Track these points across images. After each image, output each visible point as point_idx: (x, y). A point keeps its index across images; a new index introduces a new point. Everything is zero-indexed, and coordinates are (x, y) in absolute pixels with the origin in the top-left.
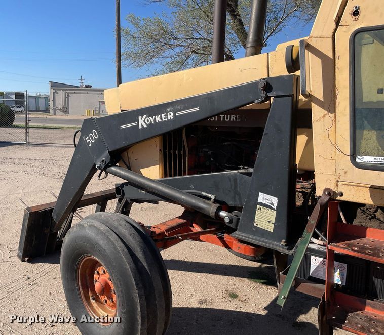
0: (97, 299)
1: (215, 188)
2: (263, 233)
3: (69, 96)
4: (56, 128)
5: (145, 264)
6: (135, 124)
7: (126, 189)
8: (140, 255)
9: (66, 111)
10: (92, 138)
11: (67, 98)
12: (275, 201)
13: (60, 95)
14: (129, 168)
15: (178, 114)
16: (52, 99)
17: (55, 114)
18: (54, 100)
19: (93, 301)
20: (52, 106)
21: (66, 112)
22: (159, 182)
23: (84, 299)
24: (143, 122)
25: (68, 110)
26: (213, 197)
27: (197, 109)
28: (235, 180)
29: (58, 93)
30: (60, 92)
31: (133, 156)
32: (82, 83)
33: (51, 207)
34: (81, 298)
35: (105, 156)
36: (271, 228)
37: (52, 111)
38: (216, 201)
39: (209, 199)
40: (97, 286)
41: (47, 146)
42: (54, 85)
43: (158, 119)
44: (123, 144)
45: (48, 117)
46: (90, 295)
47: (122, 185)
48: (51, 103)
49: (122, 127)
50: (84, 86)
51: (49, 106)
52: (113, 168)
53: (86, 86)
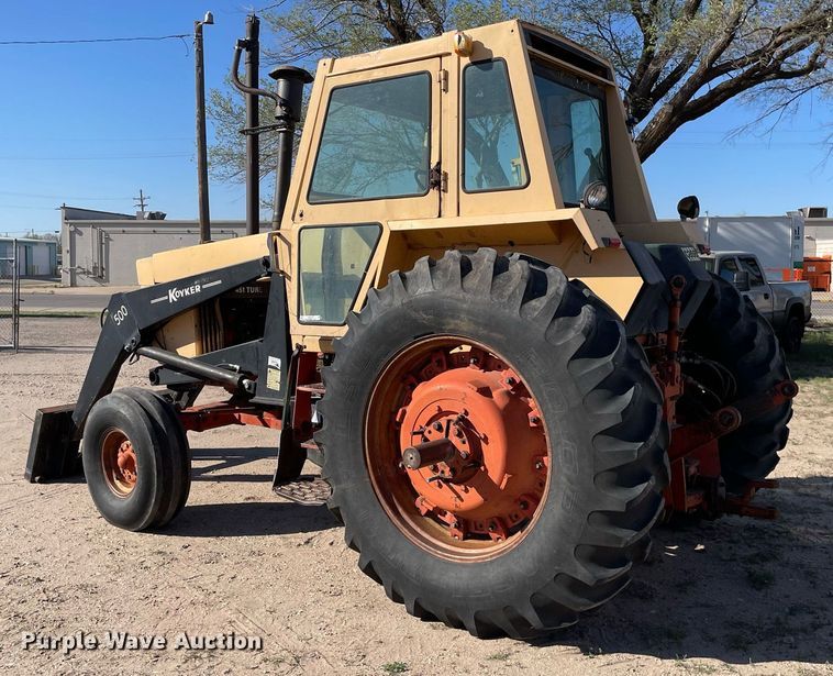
0: (121, 479)
1: (241, 359)
2: (273, 393)
3: (108, 239)
4: (77, 316)
5: (162, 425)
6: (166, 298)
7: (160, 373)
8: (158, 417)
9: (100, 275)
10: (121, 316)
11: (103, 244)
12: (279, 361)
13: (88, 237)
14: (164, 348)
15: (204, 287)
16: (66, 247)
17: (73, 284)
18: (72, 252)
19: (117, 482)
20: (66, 264)
21: (101, 277)
22: (195, 360)
23: (107, 479)
24: (173, 296)
25: (108, 273)
26: (238, 367)
27: (220, 282)
28: (257, 349)
29: (81, 234)
30: (88, 232)
31: (169, 333)
32: (143, 206)
33: (71, 408)
34: (104, 479)
35: (135, 336)
36: (277, 387)
37: (66, 278)
38: (240, 371)
39: (235, 370)
40: (120, 460)
41: (56, 352)
42: (73, 215)
43: (187, 293)
44: (154, 320)
45: (56, 290)
46: (114, 475)
47: (157, 369)
48: (66, 258)
49: (153, 302)
50: (146, 215)
51: (60, 263)
52: (144, 349)
53: (152, 216)
